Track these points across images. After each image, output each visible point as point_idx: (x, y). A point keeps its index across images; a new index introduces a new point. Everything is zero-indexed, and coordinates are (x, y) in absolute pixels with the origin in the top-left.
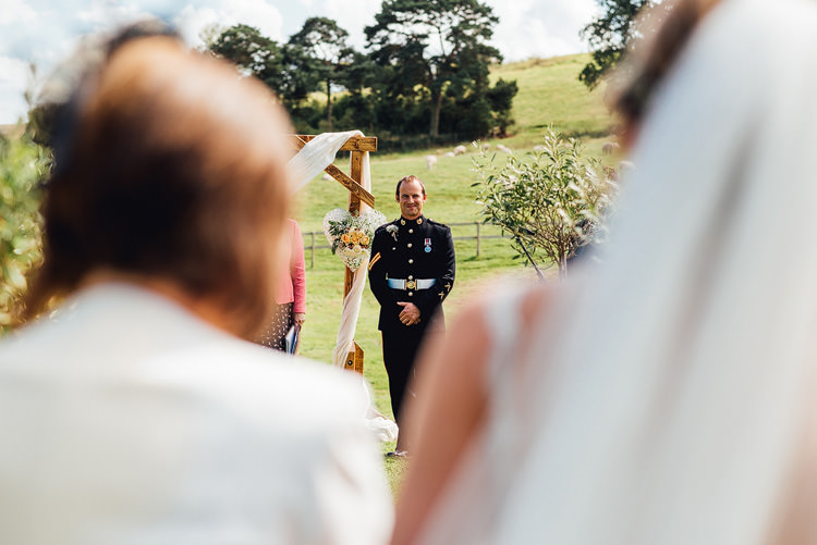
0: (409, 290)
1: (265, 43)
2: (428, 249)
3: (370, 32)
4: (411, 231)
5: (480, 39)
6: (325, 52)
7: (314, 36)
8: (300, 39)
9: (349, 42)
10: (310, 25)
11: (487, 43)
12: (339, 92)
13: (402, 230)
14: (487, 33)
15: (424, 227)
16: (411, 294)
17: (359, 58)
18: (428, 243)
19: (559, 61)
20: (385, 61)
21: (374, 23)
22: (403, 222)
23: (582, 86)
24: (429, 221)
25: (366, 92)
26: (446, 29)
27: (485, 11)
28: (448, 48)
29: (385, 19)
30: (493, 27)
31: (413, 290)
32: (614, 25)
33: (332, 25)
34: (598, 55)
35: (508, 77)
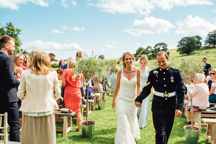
0: (165, 97)
1: (144, 49)
2: (172, 81)
3: (154, 47)
4: (164, 73)
5: (166, 48)
6: (149, 49)
7: (149, 48)
8: (147, 48)
9: (152, 48)
10: (148, 47)
11: (167, 48)
12: (151, 54)
13: (160, 73)
14: (166, 47)
15: (170, 71)
16: (166, 99)
17: (153, 50)
18: (172, 78)
19: (174, 49)
20: (156, 50)
21: (155, 46)
22: (161, 70)
23: (177, 52)
24: (171, 68)
25: (154, 53)
26: (162, 47)
27: (166, 45)
28: (162, 49)
29: (156, 46)
30: (167, 46)
31: (167, 97)
32: (180, 46)
33: (150, 47)
34: (178, 49)
35: (169, 51)
